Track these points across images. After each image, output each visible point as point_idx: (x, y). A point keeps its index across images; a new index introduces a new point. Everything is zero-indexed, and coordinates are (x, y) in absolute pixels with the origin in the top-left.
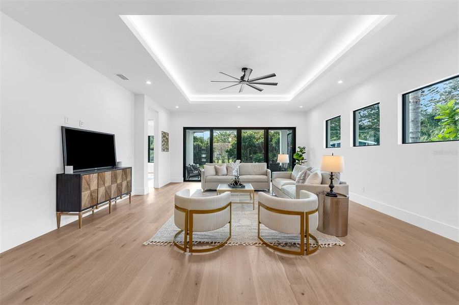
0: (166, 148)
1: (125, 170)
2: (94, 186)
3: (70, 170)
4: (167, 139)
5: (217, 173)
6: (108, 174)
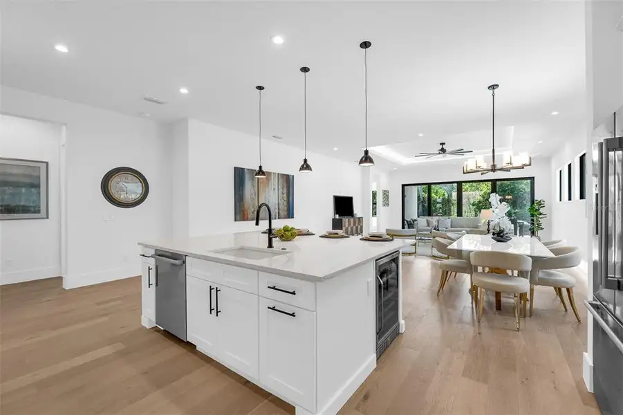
0: (386, 203)
1: (359, 218)
2: (347, 226)
3: (337, 216)
4: (388, 196)
5: (428, 225)
6: (352, 220)
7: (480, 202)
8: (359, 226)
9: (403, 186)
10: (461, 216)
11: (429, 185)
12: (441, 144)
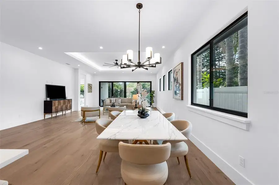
0: (90, 91)
1: (69, 100)
2: (57, 105)
4: (91, 87)
5: (111, 102)
6: (62, 101)
7: (133, 91)
8: (69, 105)
9: (100, 82)
10: (126, 97)
11: (112, 82)
12: (116, 60)
